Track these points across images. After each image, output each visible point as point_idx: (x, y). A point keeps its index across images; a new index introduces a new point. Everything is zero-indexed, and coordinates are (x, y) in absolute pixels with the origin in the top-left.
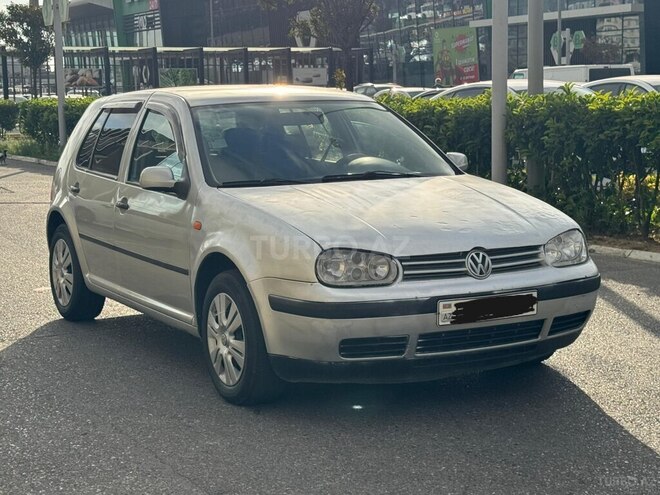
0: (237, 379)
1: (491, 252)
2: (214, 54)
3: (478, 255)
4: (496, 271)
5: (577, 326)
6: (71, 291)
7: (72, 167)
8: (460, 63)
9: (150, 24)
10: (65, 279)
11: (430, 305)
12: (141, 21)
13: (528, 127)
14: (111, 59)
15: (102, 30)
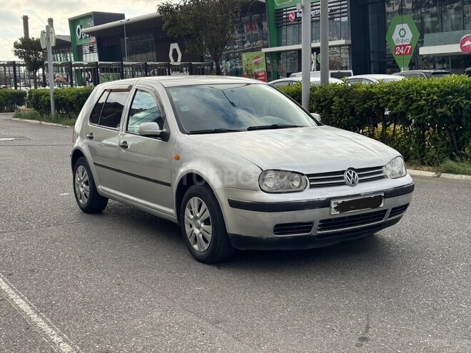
0: (206, 248)
1: (357, 170)
2: (128, 66)
3: (351, 172)
4: (361, 181)
5: (402, 212)
6: (88, 196)
7: (87, 123)
8: (256, 70)
9: (91, 50)
10: (83, 189)
11: (326, 203)
12: (86, 48)
13: (323, 101)
14: (73, 68)
15: (64, 52)
